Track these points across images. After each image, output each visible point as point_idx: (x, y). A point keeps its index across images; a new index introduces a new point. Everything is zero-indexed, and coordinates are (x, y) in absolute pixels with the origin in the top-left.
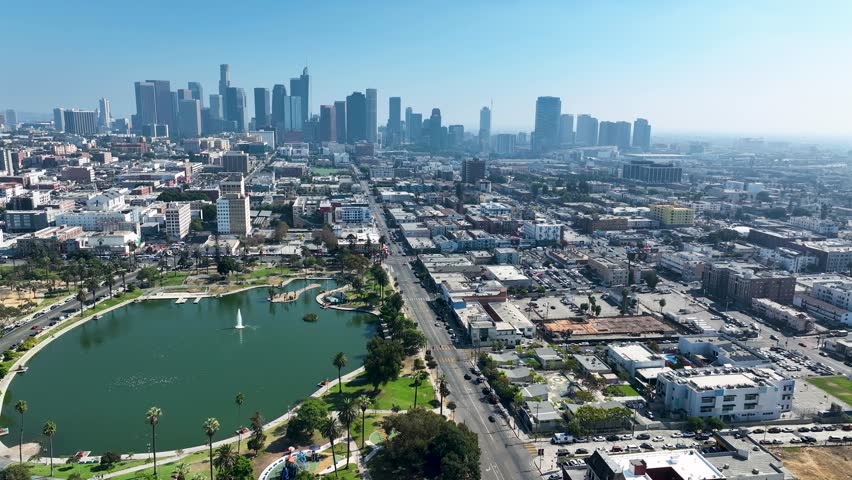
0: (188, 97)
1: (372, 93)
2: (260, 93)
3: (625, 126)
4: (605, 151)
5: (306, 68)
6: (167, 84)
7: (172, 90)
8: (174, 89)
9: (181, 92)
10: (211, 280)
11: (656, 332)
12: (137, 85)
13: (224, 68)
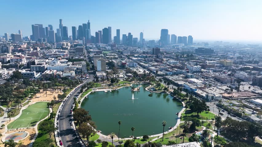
0: (49, 29)
1: (110, 28)
2: (74, 28)
3: (185, 38)
4: (181, 45)
5: (89, 20)
6: (42, 25)
7: (43, 27)
8: (44, 27)
9: (47, 28)
10: (110, 85)
11: (254, 96)
12: (33, 26)
13: (61, 20)
